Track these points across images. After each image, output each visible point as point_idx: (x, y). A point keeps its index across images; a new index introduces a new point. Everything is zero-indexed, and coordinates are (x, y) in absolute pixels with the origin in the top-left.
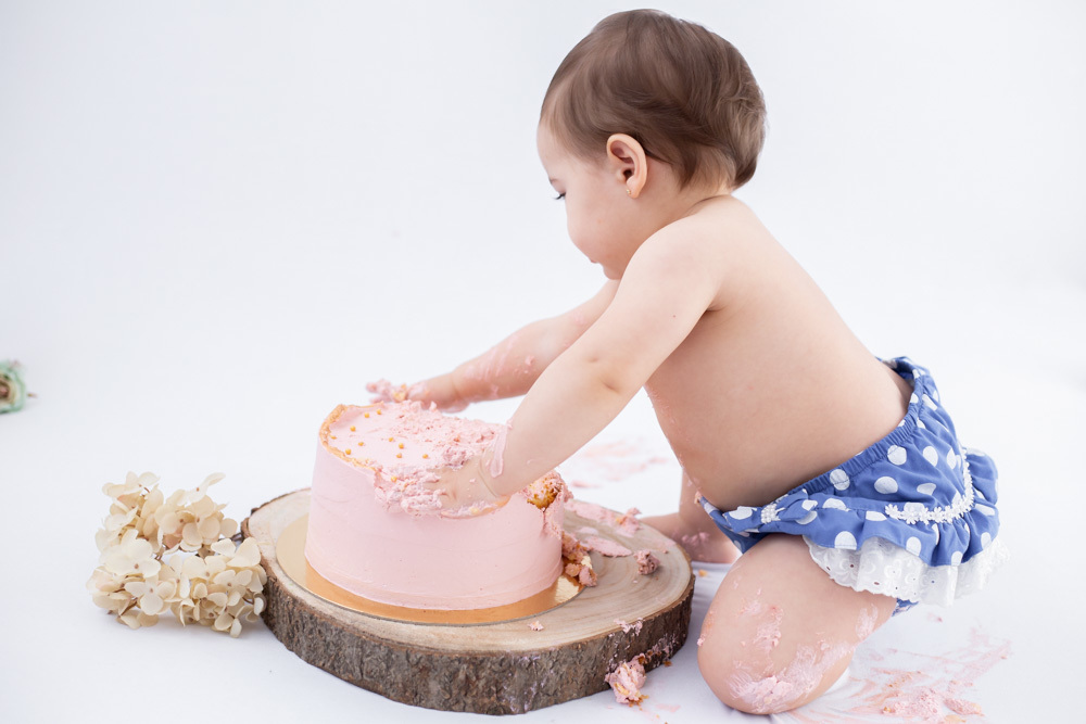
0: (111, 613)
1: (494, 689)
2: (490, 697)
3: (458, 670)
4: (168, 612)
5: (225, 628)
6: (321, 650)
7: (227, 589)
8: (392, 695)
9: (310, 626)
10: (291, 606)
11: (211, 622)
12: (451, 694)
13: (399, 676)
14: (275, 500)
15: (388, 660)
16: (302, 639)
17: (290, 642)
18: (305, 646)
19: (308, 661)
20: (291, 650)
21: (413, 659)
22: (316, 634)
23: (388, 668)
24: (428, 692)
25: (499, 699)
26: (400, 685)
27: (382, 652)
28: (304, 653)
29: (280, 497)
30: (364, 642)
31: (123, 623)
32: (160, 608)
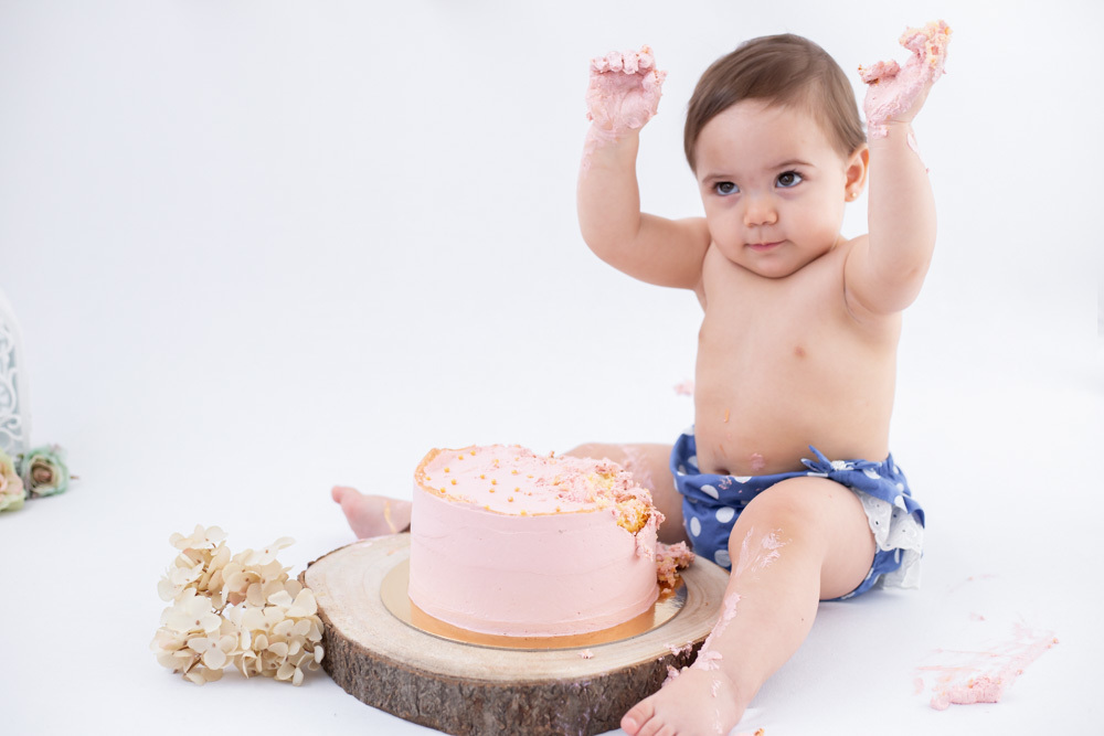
0: (176, 672)
1: (547, 717)
2: (544, 726)
3: (511, 700)
4: (231, 666)
5: (287, 677)
6: (378, 691)
7: (287, 639)
8: (449, 729)
9: (366, 667)
10: (347, 650)
11: (274, 673)
12: (506, 725)
13: (455, 709)
14: (330, 553)
15: (442, 694)
16: (360, 681)
17: (349, 686)
18: (363, 688)
19: (367, 703)
20: (351, 694)
21: (466, 691)
22: (372, 675)
23: (443, 702)
24: (483, 724)
25: (552, 726)
26: (456, 719)
27: (436, 687)
28: (362, 695)
29: (336, 550)
30: (418, 678)
31: (189, 680)
32: (223, 662)
